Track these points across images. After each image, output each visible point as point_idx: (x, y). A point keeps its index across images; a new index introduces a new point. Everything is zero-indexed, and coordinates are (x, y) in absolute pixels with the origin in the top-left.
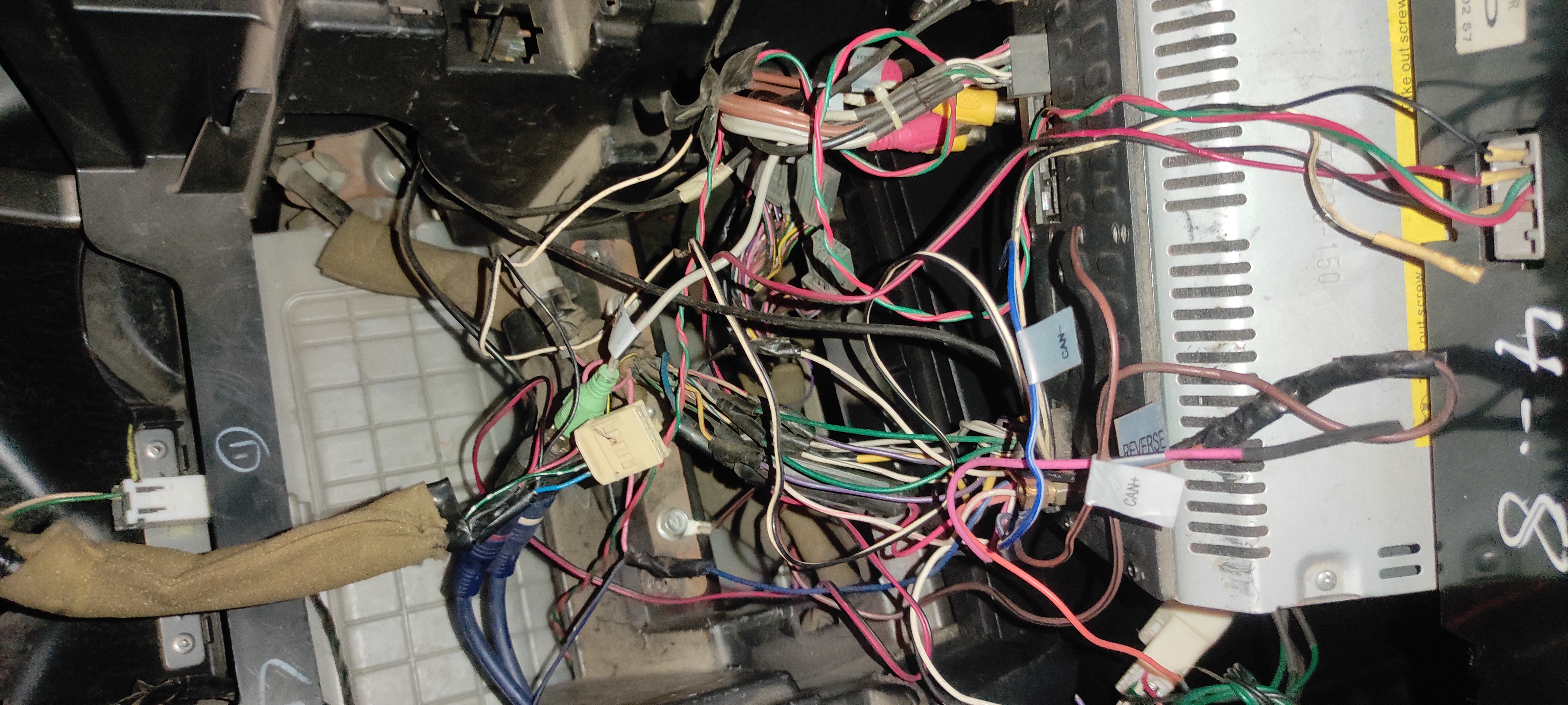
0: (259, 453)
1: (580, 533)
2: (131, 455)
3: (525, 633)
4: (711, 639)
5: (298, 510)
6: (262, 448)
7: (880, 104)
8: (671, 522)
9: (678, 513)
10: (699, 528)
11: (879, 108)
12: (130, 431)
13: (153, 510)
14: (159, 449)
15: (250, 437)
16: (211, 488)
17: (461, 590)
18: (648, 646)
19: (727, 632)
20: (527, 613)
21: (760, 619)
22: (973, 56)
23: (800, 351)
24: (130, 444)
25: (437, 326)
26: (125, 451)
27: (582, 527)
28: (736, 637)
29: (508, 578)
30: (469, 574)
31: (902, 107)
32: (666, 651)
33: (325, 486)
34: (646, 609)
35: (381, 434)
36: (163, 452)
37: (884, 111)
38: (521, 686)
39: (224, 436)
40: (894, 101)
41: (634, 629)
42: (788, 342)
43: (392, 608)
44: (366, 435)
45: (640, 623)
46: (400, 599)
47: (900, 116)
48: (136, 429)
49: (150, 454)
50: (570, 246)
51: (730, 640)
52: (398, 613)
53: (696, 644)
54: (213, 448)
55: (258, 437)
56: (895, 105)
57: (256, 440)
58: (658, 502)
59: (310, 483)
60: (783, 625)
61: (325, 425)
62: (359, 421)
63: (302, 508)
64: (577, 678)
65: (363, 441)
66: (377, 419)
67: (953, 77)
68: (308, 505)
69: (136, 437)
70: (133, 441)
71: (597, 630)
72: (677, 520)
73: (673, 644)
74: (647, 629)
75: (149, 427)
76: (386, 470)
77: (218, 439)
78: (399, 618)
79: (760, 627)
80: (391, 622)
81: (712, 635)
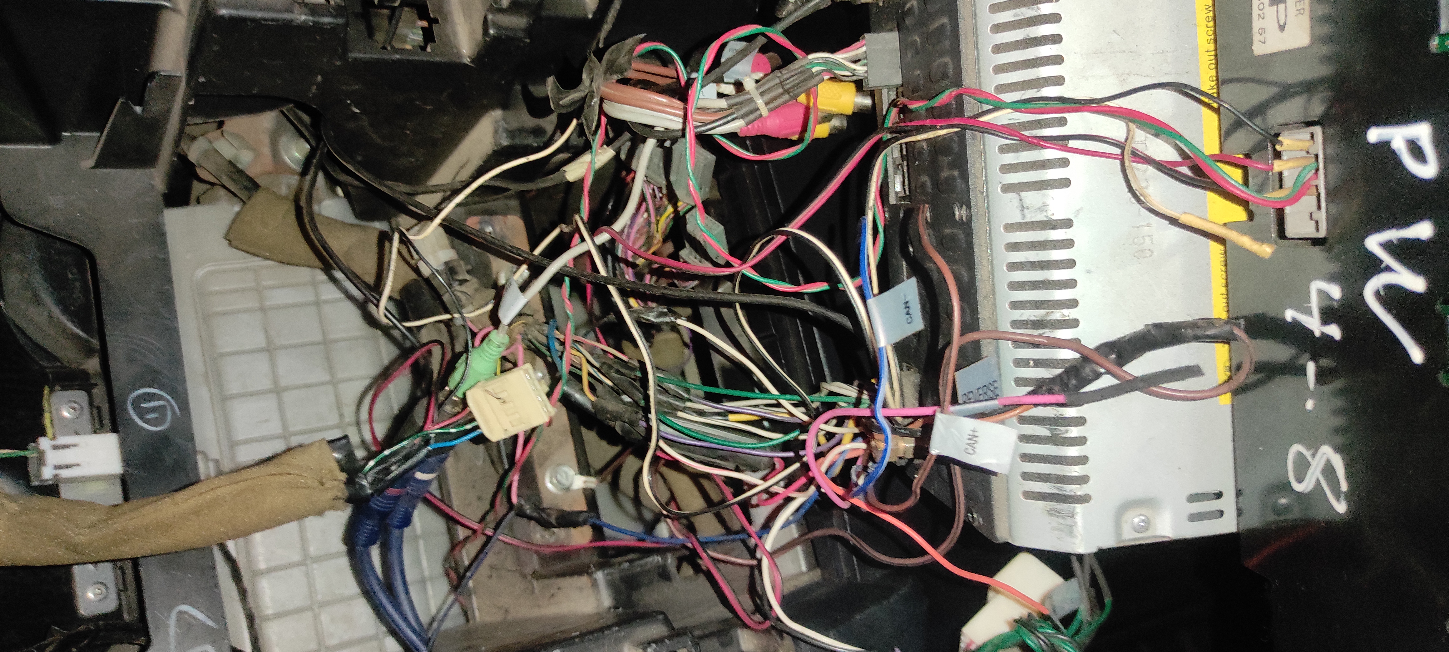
0: (169, 414)
1: (474, 487)
2: (47, 416)
3: (423, 582)
4: (595, 584)
5: (207, 467)
6: (172, 408)
7: (748, 93)
8: (559, 477)
9: (566, 469)
10: (585, 482)
11: (747, 97)
12: (46, 392)
13: (68, 467)
14: (74, 409)
15: (161, 398)
16: (123, 444)
17: (362, 538)
18: (537, 591)
19: (609, 577)
20: (425, 563)
21: (641, 566)
22: (833, 51)
23: (676, 319)
24: (46, 404)
25: (340, 295)
26: (41, 412)
27: (475, 482)
28: (618, 581)
29: (406, 529)
30: (369, 526)
31: (768, 97)
32: (553, 595)
33: (233, 444)
34: (535, 557)
35: (287, 396)
36: (78, 412)
37: (751, 100)
38: (417, 628)
39: (135, 397)
40: (761, 90)
41: (524, 576)
42: (666, 310)
43: (296, 557)
44: (274, 395)
45: (529, 570)
46: (304, 549)
47: (767, 104)
48: (51, 391)
49: (66, 414)
50: (465, 219)
51: (612, 585)
52: (302, 563)
53: (581, 589)
54: (125, 410)
55: (168, 397)
56: (762, 94)
57: (168, 401)
58: (546, 459)
59: (219, 442)
60: (661, 570)
61: (233, 387)
62: (266, 384)
63: (211, 465)
64: (471, 622)
65: (270, 403)
66: (284, 382)
67: (814, 70)
68: (217, 462)
69: (52, 398)
70: (49, 402)
71: (490, 577)
72: (564, 475)
73: (559, 589)
74: (536, 575)
75: (65, 388)
76: (291, 429)
77: (130, 399)
78: (303, 568)
79: (640, 573)
80: (295, 571)
81: (596, 580)
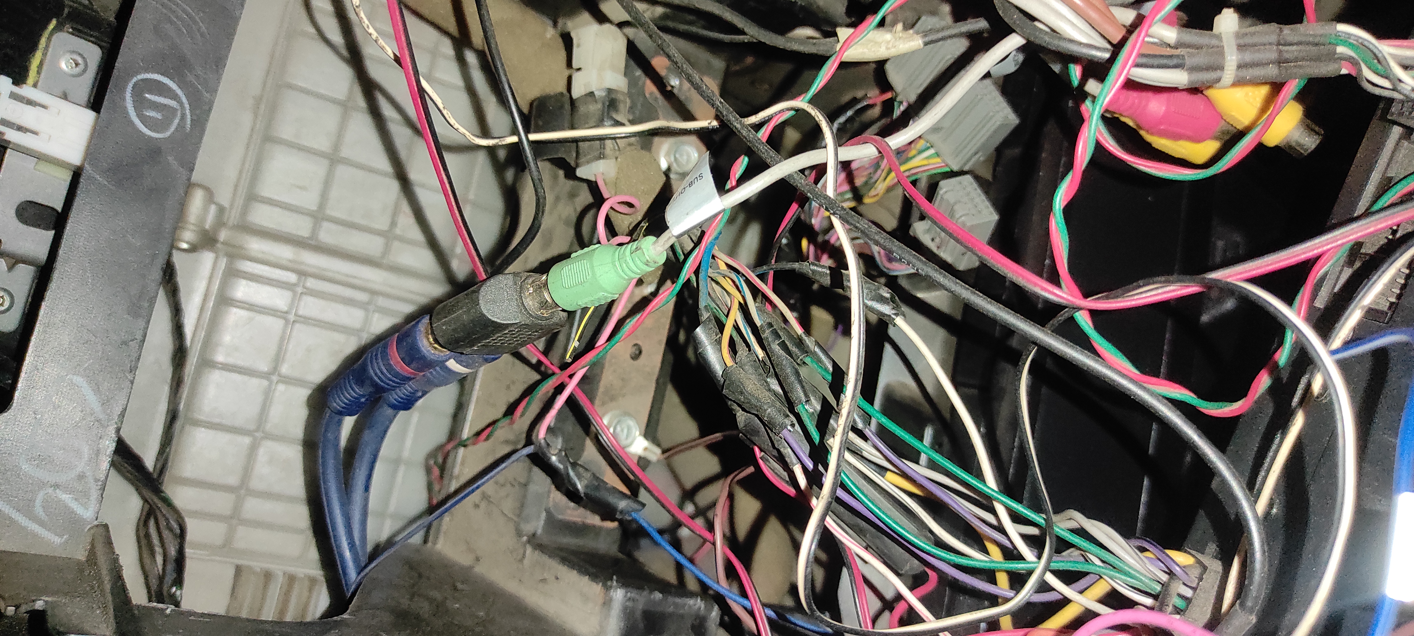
0: (176, 121)
1: (508, 387)
2: (38, 55)
3: (396, 462)
4: (607, 603)
5: (205, 210)
6: (183, 117)
7: (1219, 37)
8: (619, 429)
9: (631, 423)
10: (646, 449)
11: (1214, 42)
12: (51, 26)
13: (20, 128)
14: (77, 64)
15: (175, 97)
16: (97, 134)
17: (337, 403)
18: (526, 562)
19: (630, 604)
20: (408, 443)
21: (676, 605)
22: (1381, 33)
23: (897, 315)
24: (43, 41)
25: (460, 82)
26: (33, 47)
27: (513, 382)
28: (638, 614)
29: (402, 412)
30: (353, 392)
31: (1248, 57)
32: (544, 581)
33: (252, 198)
34: (544, 515)
35: (342, 171)
36: (78, 70)
37: (1220, 51)
39: (142, 80)
40: (1241, 42)
41: (519, 534)
42: (888, 295)
43: (264, 367)
44: (326, 162)
45: (528, 528)
46: (278, 359)
47: (1240, 67)
48: (58, 28)
49: (63, 65)
50: (653, 57)
51: (628, 613)
52: (265, 376)
53: (585, 598)
54: (123, 89)
55: (184, 100)
56: (1241, 47)
57: (181, 104)
58: (613, 398)
59: (236, 186)
60: (698, 621)
61: (286, 131)
62: (323, 144)
63: (213, 209)
64: (430, 544)
65: (318, 169)
66: (345, 152)
67: (1340, 49)
68: (221, 210)
69: (54, 38)
70: (49, 39)
71: (477, 506)
72: (625, 431)
73: (557, 578)
74: (535, 542)
75: (77, 33)
76: (329, 212)
77: (135, 80)
78: (265, 383)
79: (671, 615)
80: (255, 381)
81: (611, 600)
